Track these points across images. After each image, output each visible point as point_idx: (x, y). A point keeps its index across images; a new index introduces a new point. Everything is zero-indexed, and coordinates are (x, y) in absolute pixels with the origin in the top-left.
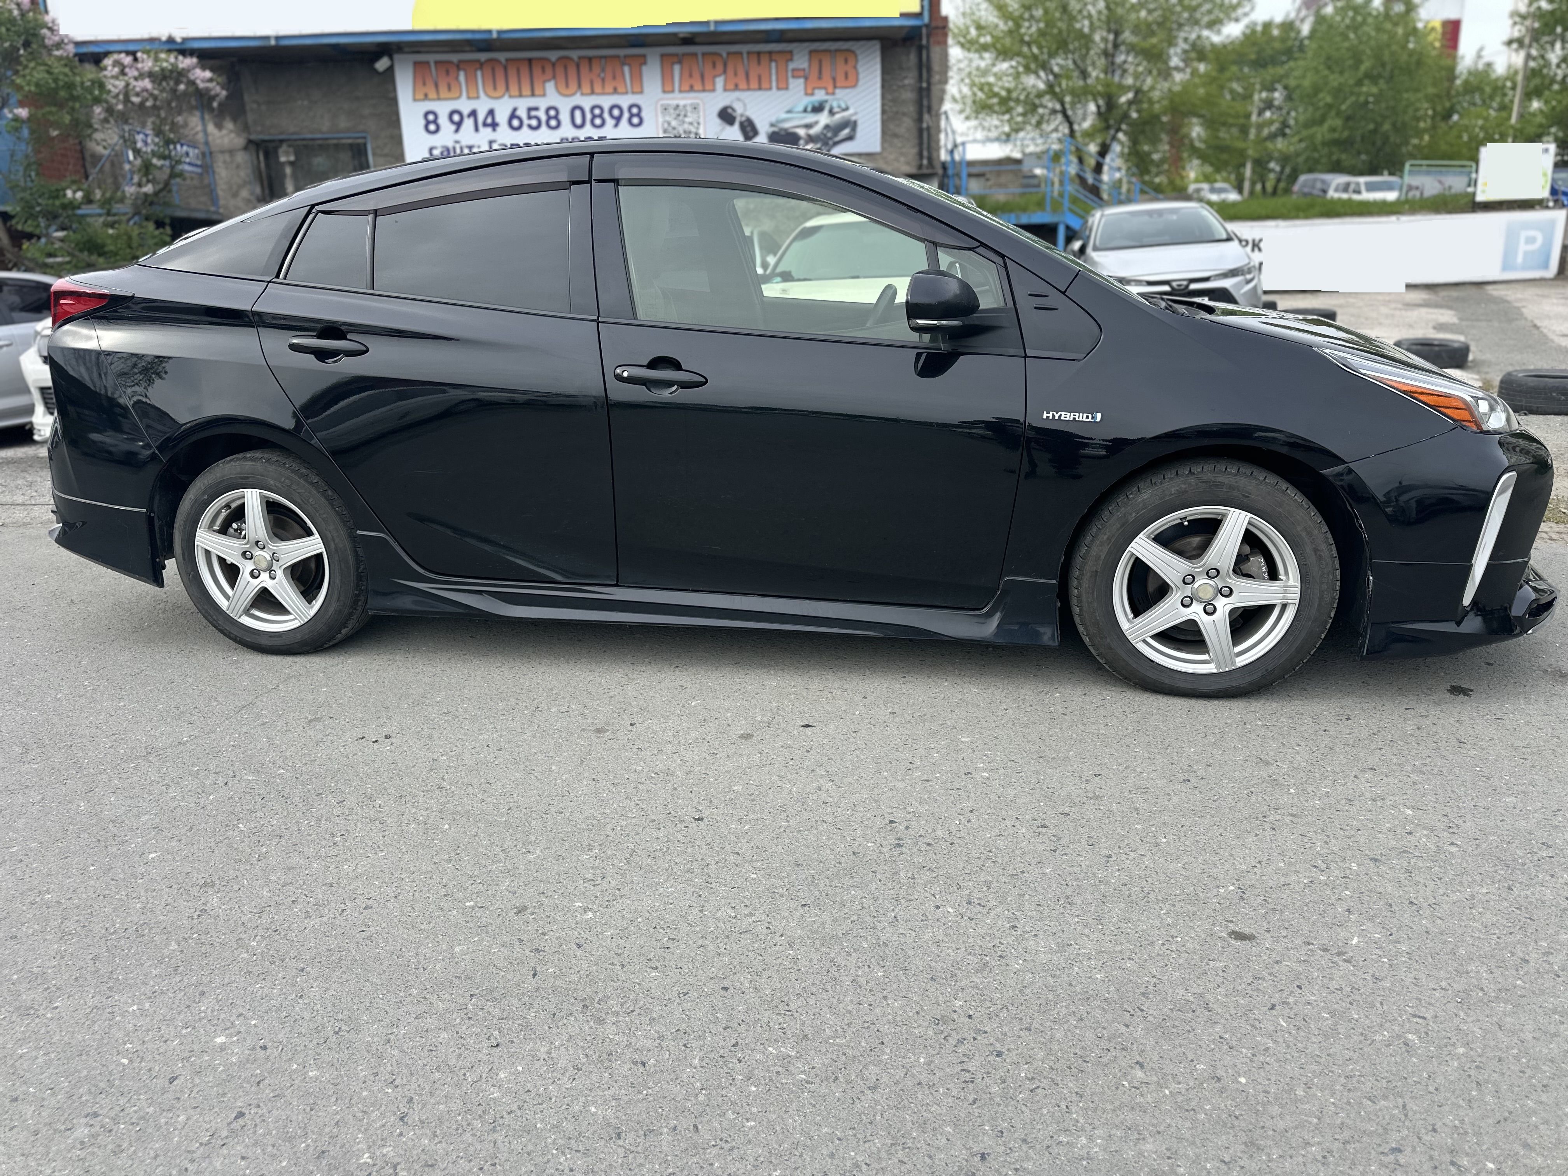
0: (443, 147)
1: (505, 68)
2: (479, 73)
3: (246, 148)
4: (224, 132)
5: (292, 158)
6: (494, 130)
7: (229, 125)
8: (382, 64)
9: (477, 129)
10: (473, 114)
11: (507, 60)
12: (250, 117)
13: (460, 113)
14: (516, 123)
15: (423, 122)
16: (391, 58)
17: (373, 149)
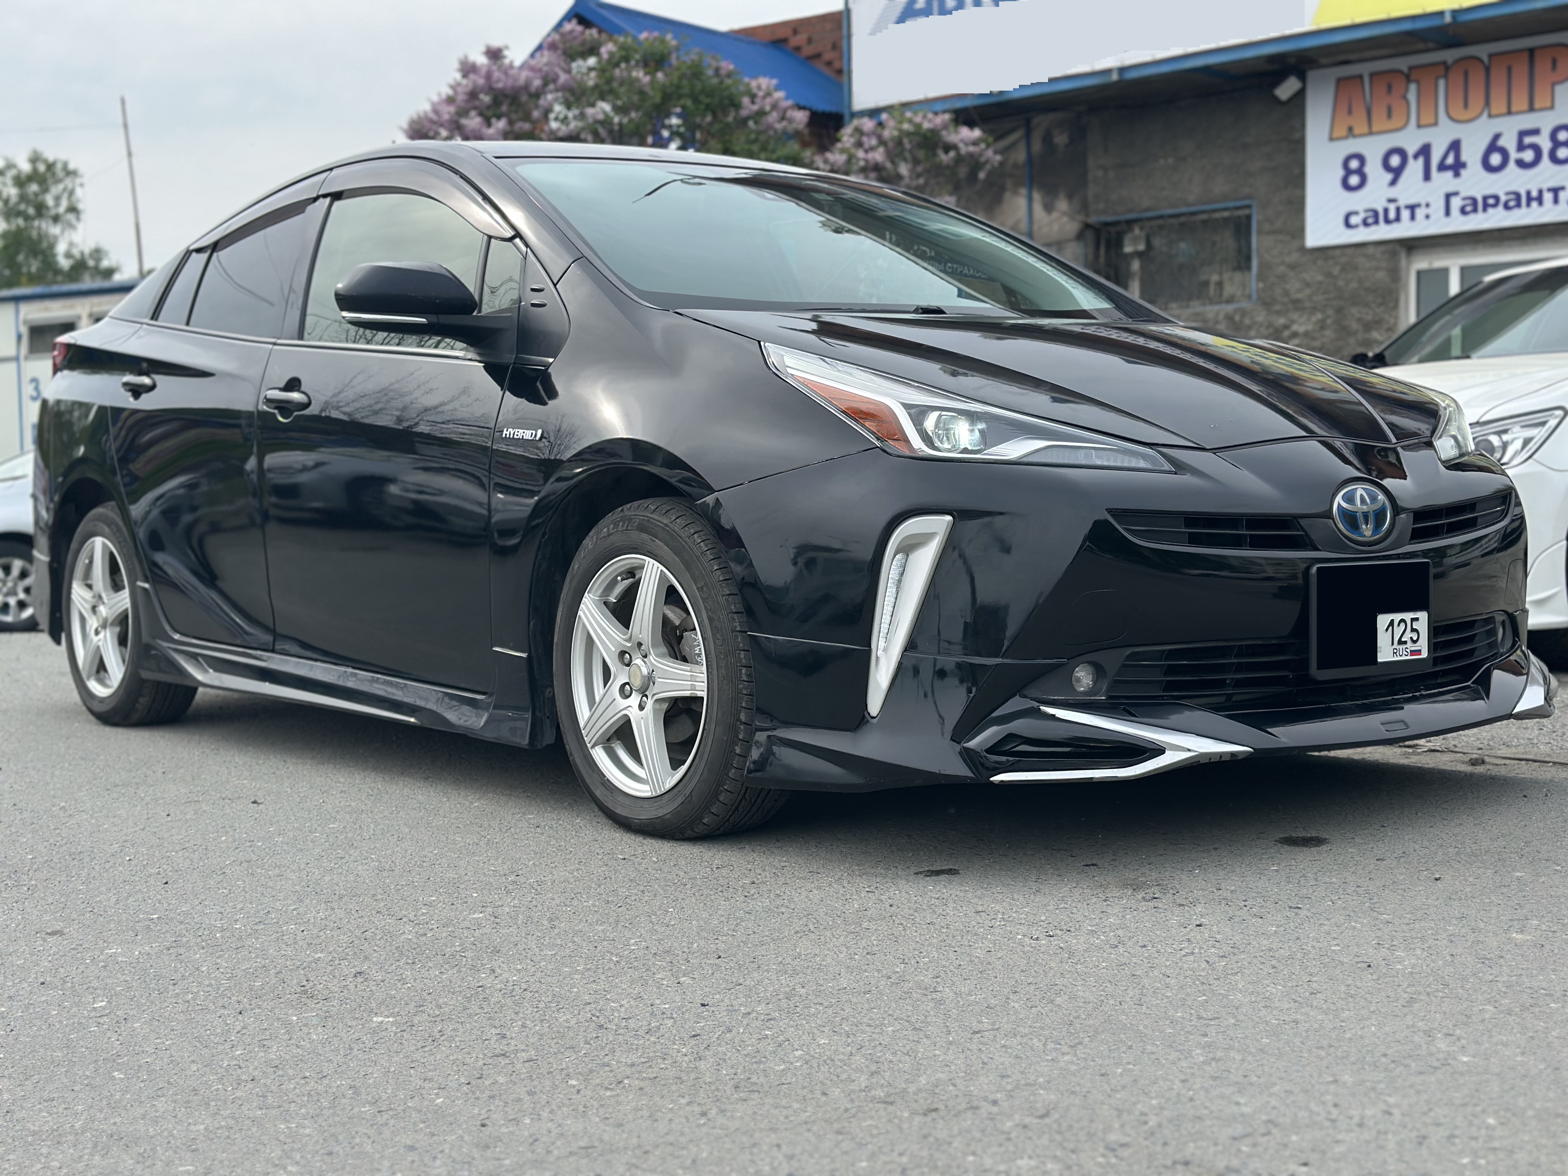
0: (1366, 211)
1: (1488, 70)
2: (1442, 83)
3: (1080, 236)
4: (1055, 215)
5: (1141, 247)
6: (1457, 174)
7: (1062, 205)
8: (1286, 90)
9: (1427, 177)
10: (1425, 151)
11: (1491, 56)
12: (1092, 190)
13: (1401, 152)
14: (1495, 159)
15: (1341, 173)
16: (1302, 77)
17: (1259, 223)
